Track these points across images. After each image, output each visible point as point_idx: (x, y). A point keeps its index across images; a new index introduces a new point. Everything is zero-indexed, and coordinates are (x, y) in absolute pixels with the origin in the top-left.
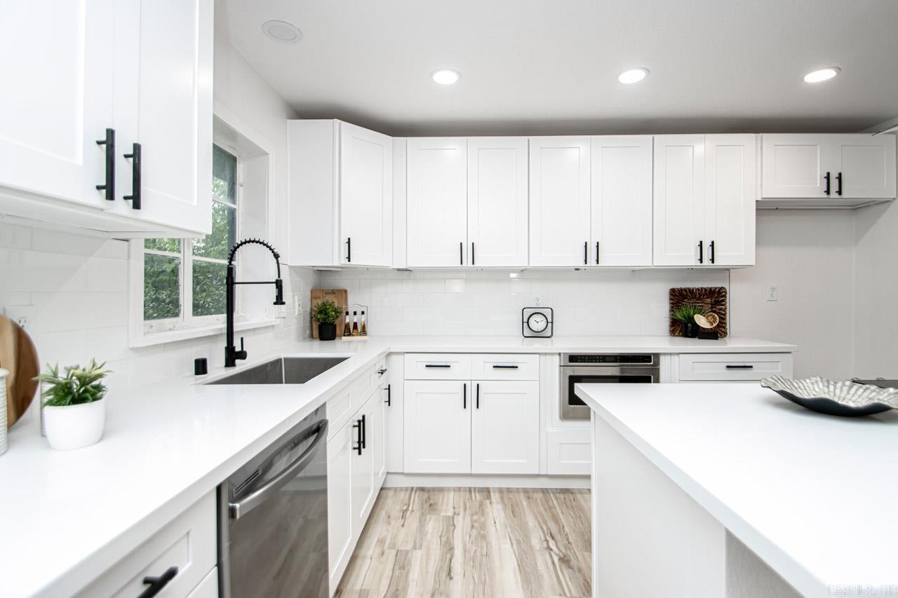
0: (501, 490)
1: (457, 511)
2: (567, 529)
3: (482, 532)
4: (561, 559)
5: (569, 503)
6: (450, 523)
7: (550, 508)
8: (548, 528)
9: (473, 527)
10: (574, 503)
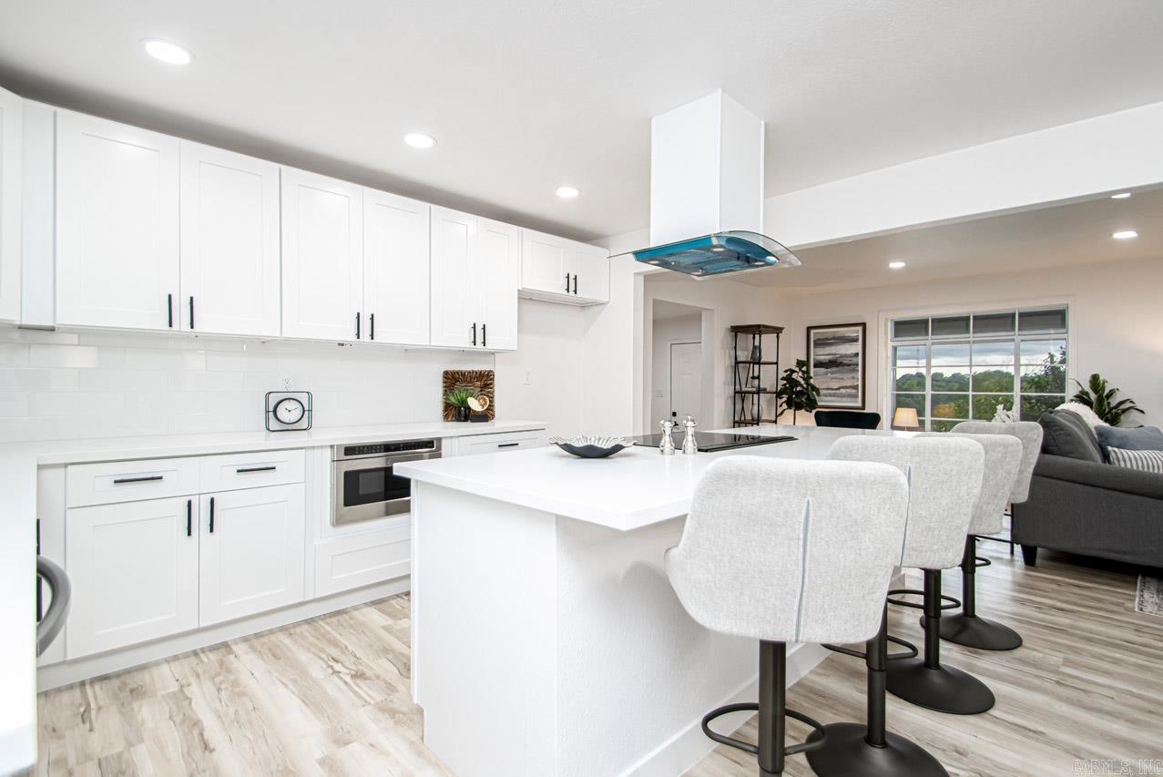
0: (246, 639)
1: (184, 682)
2: (350, 648)
3: (237, 690)
4: (353, 677)
5: (345, 624)
6: (181, 697)
7: (323, 636)
8: (328, 655)
9: (219, 690)
10: (351, 622)
